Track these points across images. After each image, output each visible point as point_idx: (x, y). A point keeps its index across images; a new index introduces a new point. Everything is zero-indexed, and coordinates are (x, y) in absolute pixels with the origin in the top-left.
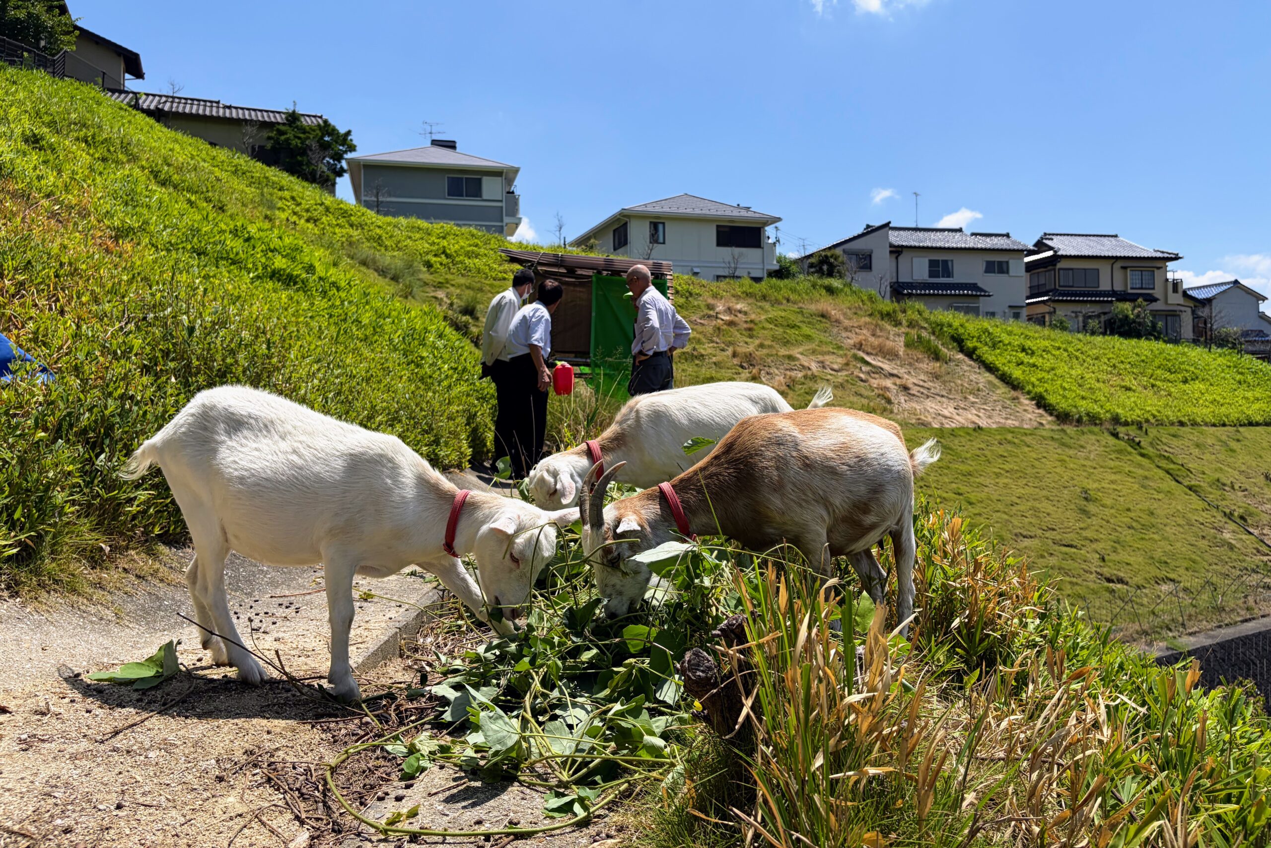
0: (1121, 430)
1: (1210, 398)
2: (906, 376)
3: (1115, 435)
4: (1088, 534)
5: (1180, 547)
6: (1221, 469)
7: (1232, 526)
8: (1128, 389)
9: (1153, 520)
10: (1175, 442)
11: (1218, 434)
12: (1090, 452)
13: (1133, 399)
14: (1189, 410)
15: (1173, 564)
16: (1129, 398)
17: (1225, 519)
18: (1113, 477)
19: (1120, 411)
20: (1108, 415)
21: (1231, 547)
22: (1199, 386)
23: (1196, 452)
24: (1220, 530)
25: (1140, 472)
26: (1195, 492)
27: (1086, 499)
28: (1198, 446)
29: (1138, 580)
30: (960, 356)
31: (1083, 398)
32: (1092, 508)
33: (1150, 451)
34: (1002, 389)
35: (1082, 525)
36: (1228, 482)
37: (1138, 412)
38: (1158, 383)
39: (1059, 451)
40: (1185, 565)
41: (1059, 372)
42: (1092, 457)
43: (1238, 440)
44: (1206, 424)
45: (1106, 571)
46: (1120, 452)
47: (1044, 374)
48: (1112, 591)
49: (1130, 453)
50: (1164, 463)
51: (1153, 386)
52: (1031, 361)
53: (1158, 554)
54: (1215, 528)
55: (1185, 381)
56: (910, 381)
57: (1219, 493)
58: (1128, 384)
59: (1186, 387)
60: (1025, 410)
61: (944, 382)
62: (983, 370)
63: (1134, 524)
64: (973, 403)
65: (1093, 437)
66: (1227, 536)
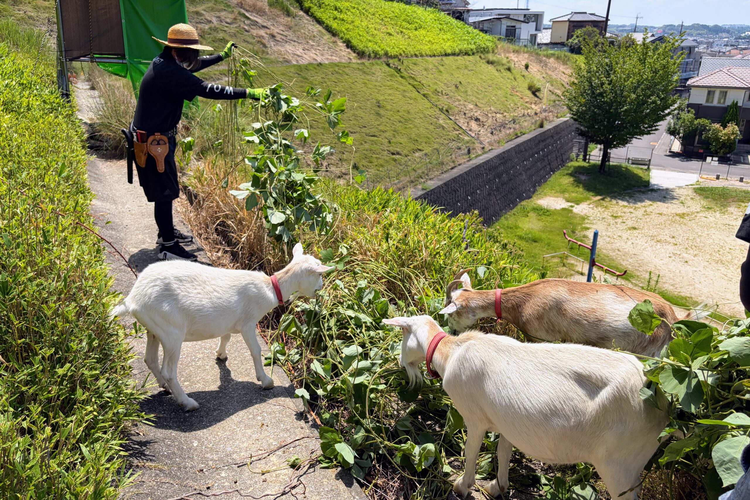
0: (391, 61)
1: (428, 39)
2: (272, 28)
3: (388, 65)
4: (382, 128)
5: (422, 131)
6: (436, 83)
7: (443, 116)
8: (390, 34)
9: (410, 116)
10: (415, 68)
11: (434, 62)
12: (377, 77)
13: (393, 41)
14: (419, 47)
15: (420, 140)
16: (391, 40)
17: (440, 113)
18: (390, 92)
19: (388, 49)
20: (383, 52)
21: (443, 128)
22: (422, 32)
23: (425, 73)
24: (437, 119)
25: (402, 87)
26: (426, 97)
27: (379, 106)
28: (426, 70)
29: (405, 152)
30: (301, 13)
31: (370, 41)
32: (382, 112)
33: (405, 74)
34: (327, 36)
35: (379, 123)
36: (440, 91)
37: (397, 49)
38: (404, 31)
39: (363, 77)
40: (425, 140)
41: (356, 23)
42: (379, 80)
43: (443, 65)
44: (427, 56)
45: (392, 149)
46: (392, 76)
47: (349, 26)
48: (395, 160)
49: (396, 76)
50: (411, 81)
51: (402, 32)
52: (341, 17)
53: (413, 136)
54: (436, 118)
55: (416, 29)
56: (275, 30)
57: (436, 97)
58: (389, 31)
59: (417, 33)
60: (341, 50)
61: (294, 31)
62: (315, 23)
63: (402, 120)
64: (312, 45)
65: (378, 67)
66: (441, 122)
